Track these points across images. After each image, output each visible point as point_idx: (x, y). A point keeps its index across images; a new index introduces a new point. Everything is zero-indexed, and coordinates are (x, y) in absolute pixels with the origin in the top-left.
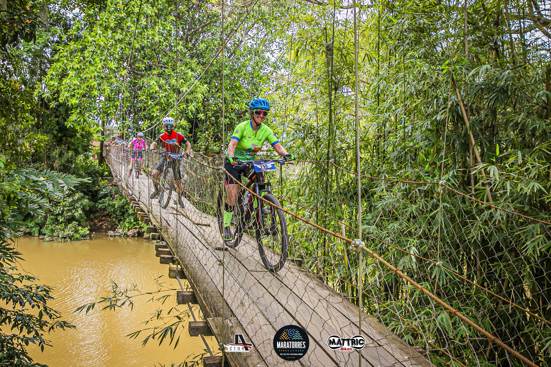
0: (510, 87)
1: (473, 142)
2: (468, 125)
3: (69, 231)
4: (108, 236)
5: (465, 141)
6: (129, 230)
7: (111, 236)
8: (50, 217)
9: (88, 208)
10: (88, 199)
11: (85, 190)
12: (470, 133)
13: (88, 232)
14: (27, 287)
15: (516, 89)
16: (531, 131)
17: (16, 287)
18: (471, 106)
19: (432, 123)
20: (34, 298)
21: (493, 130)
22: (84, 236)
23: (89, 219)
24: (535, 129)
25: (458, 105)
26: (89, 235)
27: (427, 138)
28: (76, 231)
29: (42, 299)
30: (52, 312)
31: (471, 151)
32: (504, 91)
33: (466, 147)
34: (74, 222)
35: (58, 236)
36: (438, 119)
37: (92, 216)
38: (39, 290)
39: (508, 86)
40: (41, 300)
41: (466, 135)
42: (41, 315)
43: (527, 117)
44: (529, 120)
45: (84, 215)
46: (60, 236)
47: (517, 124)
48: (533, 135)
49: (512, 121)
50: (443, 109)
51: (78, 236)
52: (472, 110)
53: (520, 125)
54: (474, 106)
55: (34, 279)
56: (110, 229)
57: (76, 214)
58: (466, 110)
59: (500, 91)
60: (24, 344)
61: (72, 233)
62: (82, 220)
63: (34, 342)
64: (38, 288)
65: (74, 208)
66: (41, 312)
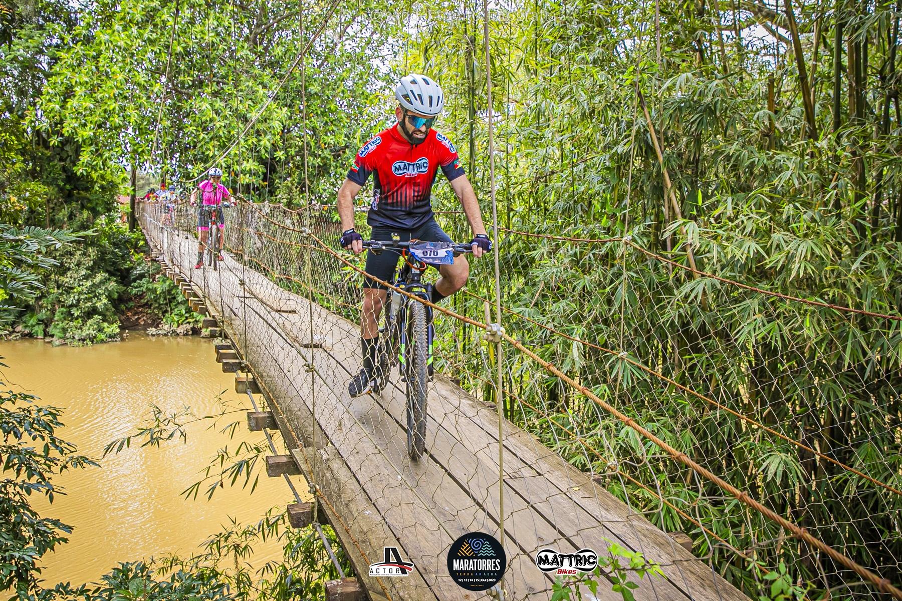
0: (718, 106)
1: (669, 185)
2: (661, 159)
3: (89, 329)
4: (148, 335)
5: (658, 183)
6: (179, 326)
7: (153, 335)
8: (59, 310)
9: (116, 296)
10: (116, 281)
11: (111, 269)
12: (664, 171)
13: (118, 330)
14: (24, 410)
15: (727, 108)
16: (748, 167)
17: (7, 411)
18: (665, 133)
19: (611, 158)
20: (36, 426)
21: (697, 167)
22: (110, 337)
23: (118, 311)
24: (752, 165)
25: (646, 131)
26: (120, 334)
27: (605, 179)
28: (101, 330)
29: (48, 427)
30: (63, 445)
31: (666, 197)
32: (710, 110)
33: (659, 191)
34: (96, 316)
35: (74, 338)
36: (619, 151)
37: (123, 307)
38: (42, 413)
39: (716, 103)
40: (45, 428)
41: (659, 175)
42: (47, 449)
43: (743, 147)
44: (745, 152)
45: (110, 306)
46: (77, 337)
47: (728, 158)
48: (751, 173)
49: (722, 153)
50: (626, 137)
51: (103, 336)
52: (666, 139)
53: (733, 159)
54: (669, 134)
55: (33, 398)
56: (151, 325)
57: (98, 305)
58: (659, 139)
59: (705, 110)
60: (24, 492)
61: (93, 333)
62: (108, 313)
63: (38, 490)
64: (39, 410)
65: (95, 296)
66: (46, 447)
